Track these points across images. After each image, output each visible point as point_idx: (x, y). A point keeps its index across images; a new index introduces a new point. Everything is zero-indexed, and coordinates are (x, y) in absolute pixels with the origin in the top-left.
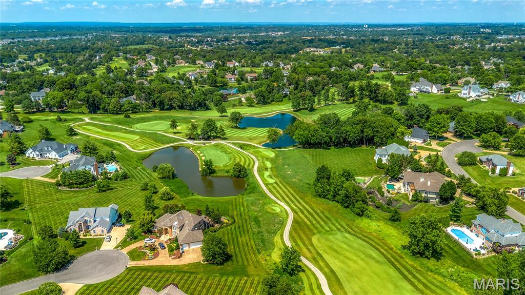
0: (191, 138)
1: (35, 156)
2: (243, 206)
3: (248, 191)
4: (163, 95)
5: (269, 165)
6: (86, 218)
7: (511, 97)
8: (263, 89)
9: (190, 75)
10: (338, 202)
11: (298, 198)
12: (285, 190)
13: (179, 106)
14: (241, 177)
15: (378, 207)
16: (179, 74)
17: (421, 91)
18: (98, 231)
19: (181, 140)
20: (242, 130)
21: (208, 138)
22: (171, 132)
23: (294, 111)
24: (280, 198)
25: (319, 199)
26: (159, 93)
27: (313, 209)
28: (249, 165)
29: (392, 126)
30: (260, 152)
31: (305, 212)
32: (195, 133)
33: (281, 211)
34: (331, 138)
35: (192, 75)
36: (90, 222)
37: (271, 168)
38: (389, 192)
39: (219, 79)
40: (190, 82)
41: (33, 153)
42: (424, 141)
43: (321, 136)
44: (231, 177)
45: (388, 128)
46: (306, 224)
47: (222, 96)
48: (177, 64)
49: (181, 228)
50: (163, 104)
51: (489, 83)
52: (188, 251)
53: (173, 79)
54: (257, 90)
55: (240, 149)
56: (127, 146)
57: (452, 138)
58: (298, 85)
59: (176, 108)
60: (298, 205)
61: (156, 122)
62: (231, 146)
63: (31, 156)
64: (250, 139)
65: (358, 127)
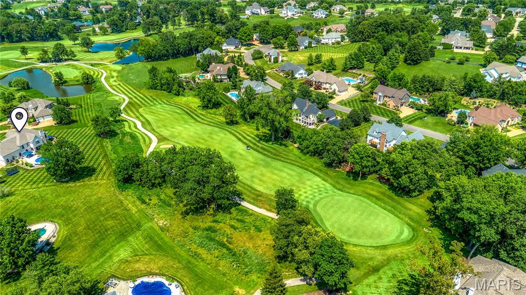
0: (43, 61)
2: (90, 99)
3: (95, 91)
4: (10, 27)
5: (115, 74)
7: (314, 14)
8: (115, 17)
9: (39, 10)
10: (164, 90)
11: (135, 91)
12: (125, 87)
13: (28, 38)
14: (90, 84)
15: (191, 89)
16: (26, 9)
17: (253, 14)
19: (33, 64)
20: (94, 54)
21: (60, 61)
22: (23, 59)
23: (145, 36)
24: (121, 92)
25: (151, 90)
26: (5, 26)
27: (144, 96)
28: (98, 76)
29: (211, 37)
30: (109, 67)
31: (139, 98)
32: (46, 57)
33: (120, 99)
34: (167, 51)
35: (42, 9)
37: (117, 77)
38: (199, 79)
39: (71, 12)
40: (40, 17)
42: (236, 47)
43: (159, 50)
44: (81, 84)
45: (207, 39)
46: (137, 103)
47: (74, 27)
49: (36, 109)
50: (12, 36)
51: (303, 4)
52: (43, 121)
53: (20, 15)
54: (109, 20)
55: (91, 67)
57: (258, 45)
58: (150, 13)
59: (26, 39)
60: (134, 95)
61: (6, 52)
62: (83, 65)
64: (102, 59)
65: (187, 40)
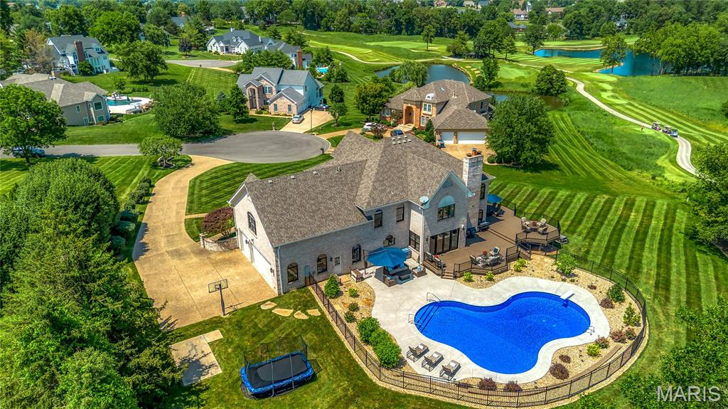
1: (219, 51)
3: (571, 107)
5: (606, 87)
6: (264, 83)
14: (552, 95)
18: (282, 105)
36: (271, 91)
37: (614, 90)
41: (217, 45)
48: (436, 6)
49: (442, 106)
52: (452, 147)
56: (352, 56)
63: (214, 50)
